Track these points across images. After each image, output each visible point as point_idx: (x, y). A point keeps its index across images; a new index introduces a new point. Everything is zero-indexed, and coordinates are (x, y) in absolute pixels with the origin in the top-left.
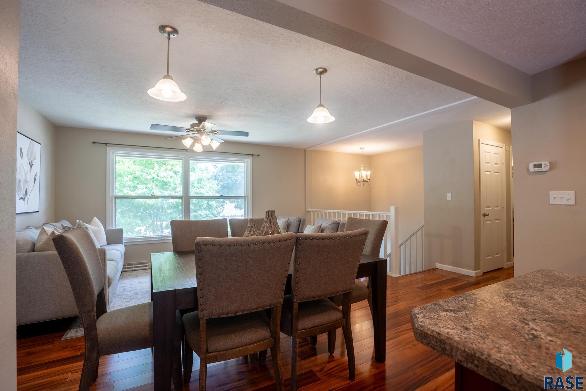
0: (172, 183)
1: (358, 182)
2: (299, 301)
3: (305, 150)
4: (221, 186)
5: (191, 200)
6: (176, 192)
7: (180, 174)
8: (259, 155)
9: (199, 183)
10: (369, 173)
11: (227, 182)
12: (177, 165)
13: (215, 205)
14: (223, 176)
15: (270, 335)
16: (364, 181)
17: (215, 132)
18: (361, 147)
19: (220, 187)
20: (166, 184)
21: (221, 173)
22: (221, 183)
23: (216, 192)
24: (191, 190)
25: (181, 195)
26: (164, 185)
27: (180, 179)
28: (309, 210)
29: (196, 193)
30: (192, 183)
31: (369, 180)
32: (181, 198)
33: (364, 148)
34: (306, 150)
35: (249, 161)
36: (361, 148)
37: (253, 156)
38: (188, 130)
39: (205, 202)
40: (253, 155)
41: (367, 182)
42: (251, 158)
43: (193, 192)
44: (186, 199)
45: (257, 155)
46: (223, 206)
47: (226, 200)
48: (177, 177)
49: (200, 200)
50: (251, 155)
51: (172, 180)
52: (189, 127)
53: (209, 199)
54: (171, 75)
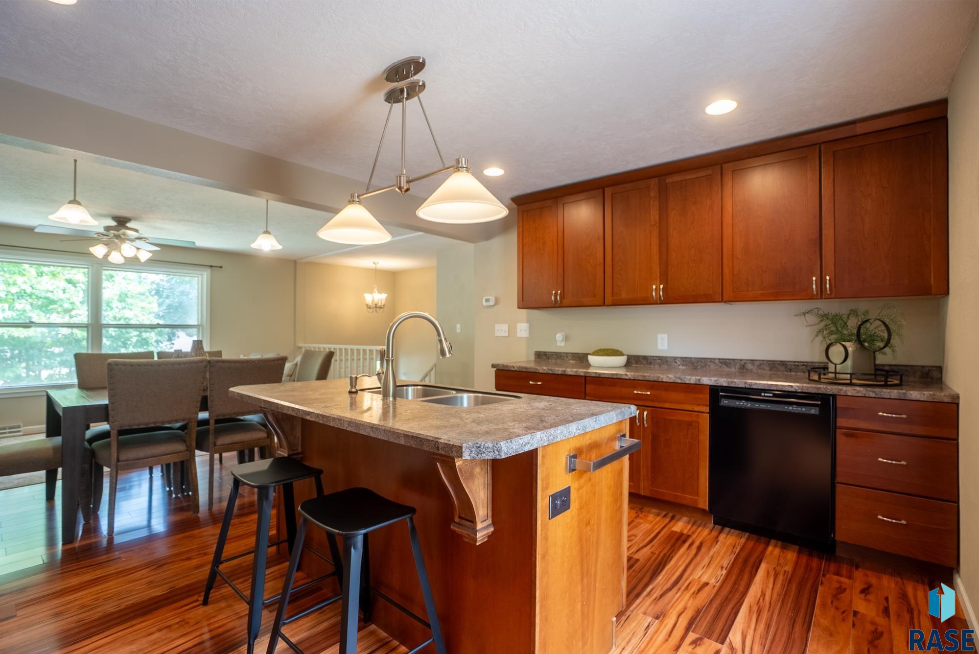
0: (65, 300)
1: (368, 307)
2: (216, 418)
3: (295, 262)
4: (168, 306)
5: (104, 331)
6: (73, 316)
7: (84, 287)
8: (221, 267)
9: (121, 302)
10: (384, 296)
11: (179, 300)
12: (80, 275)
13: (155, 339)
14: (171, 290)
15: (185, 448)
16: (376, 306)
17: (144, 239)
18: (374, 261)
19: (164, 308)
20: (52, 302)
21: (169, 284)
22: (167, 301)
23: (157, 316)
24: (104, 313)
25: (86, 323)
26: (47, 304)
27: (81, 294)
28: (300, 345)
29: (115, 318)
30: (108, 302)
31: (384, 305)
32: (87, 327)
33: (378, 263)
34: (298, 261)
35: (206, 274)
36: (374, 263)
37: (213, 268)
38: (100, 235)
39: (134, 333)
40: (211, 266)
41: (381, 308)
42: (209, 270)
43: (107, 317)
44: (95, 328)
45: (219, 267)
46: (173, 342)
47: (178, 331)
48: (76, 290)
49: (124, 330)
50: (209, 267)
51: (67, 295)
52: (102, 230)
53: (143, 329)
54: (80, 201)
